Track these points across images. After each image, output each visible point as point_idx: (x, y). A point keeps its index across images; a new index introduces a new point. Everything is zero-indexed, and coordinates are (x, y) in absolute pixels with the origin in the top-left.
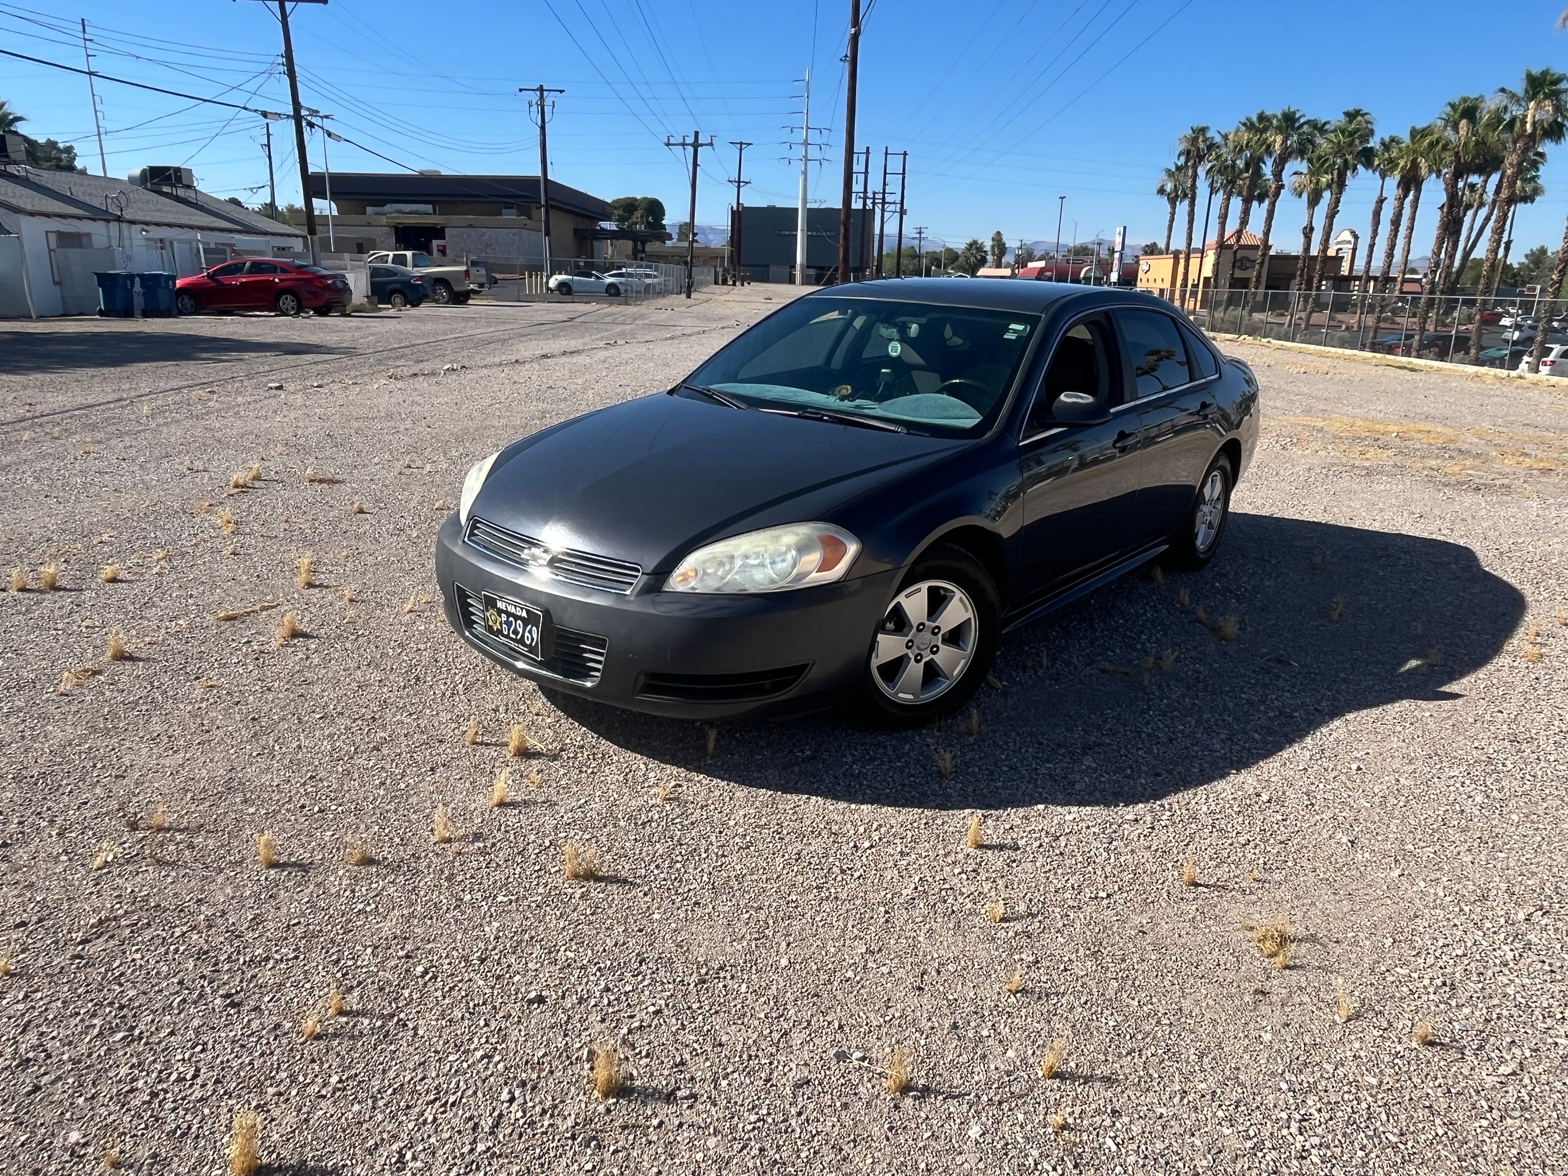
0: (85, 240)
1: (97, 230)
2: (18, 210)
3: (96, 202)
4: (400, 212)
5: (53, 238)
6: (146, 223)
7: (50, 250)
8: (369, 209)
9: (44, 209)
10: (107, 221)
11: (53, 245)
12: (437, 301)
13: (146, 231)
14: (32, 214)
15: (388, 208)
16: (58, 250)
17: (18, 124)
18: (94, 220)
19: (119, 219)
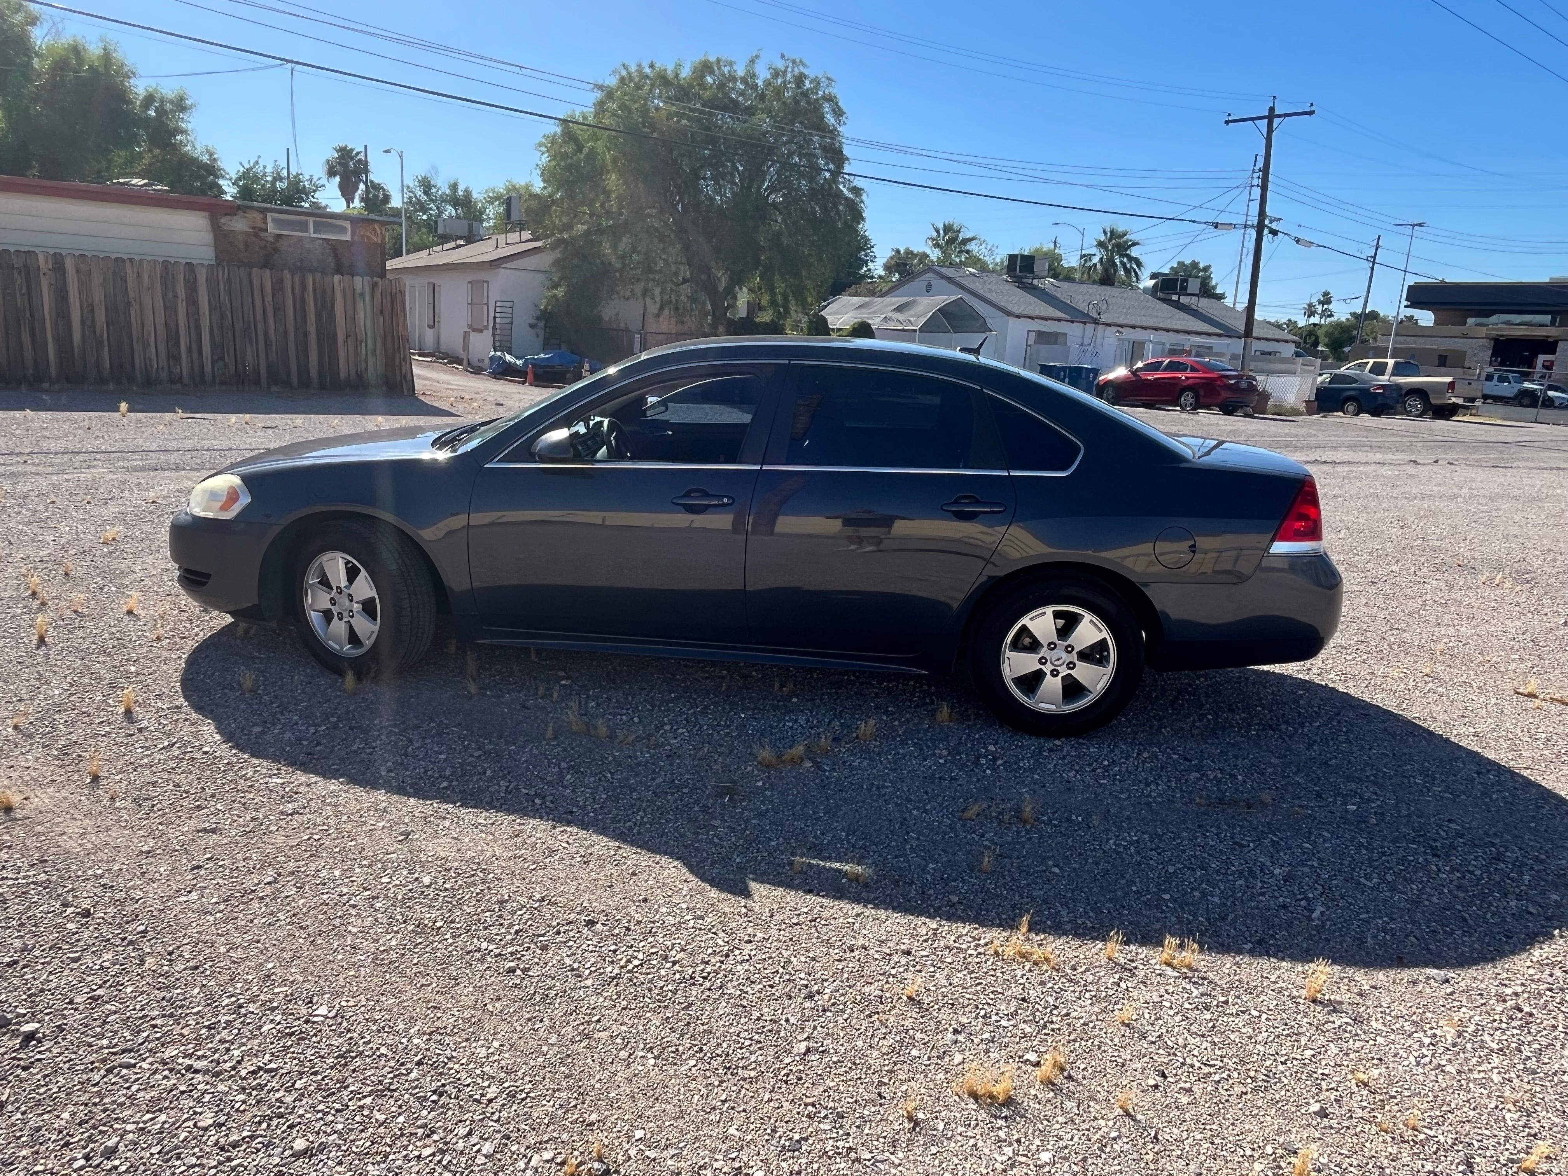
0: (1060, 339)
1: (1074, 331)
2: (1009, 314)
3: (1083, 307)
4: (1508, 323)
5: (1032, 336)
6: (1121, 326)
7: (1027, 345)
8: (1471, 321)
9: (1043, 314)
10: (1085, 323)
11: (1031, 341)
12: (1408, 413)
13: (1120, 332)
14: (1018, 317)
15: (1494, 319)
16: (1035, 347)
17: (1133, 248)
18: (1072, 322)
19: (1095, 322)
